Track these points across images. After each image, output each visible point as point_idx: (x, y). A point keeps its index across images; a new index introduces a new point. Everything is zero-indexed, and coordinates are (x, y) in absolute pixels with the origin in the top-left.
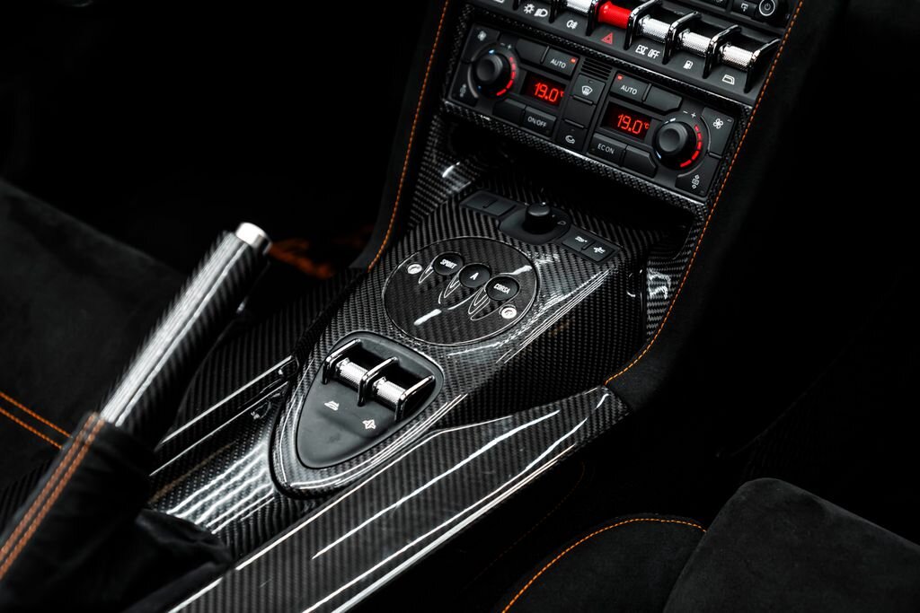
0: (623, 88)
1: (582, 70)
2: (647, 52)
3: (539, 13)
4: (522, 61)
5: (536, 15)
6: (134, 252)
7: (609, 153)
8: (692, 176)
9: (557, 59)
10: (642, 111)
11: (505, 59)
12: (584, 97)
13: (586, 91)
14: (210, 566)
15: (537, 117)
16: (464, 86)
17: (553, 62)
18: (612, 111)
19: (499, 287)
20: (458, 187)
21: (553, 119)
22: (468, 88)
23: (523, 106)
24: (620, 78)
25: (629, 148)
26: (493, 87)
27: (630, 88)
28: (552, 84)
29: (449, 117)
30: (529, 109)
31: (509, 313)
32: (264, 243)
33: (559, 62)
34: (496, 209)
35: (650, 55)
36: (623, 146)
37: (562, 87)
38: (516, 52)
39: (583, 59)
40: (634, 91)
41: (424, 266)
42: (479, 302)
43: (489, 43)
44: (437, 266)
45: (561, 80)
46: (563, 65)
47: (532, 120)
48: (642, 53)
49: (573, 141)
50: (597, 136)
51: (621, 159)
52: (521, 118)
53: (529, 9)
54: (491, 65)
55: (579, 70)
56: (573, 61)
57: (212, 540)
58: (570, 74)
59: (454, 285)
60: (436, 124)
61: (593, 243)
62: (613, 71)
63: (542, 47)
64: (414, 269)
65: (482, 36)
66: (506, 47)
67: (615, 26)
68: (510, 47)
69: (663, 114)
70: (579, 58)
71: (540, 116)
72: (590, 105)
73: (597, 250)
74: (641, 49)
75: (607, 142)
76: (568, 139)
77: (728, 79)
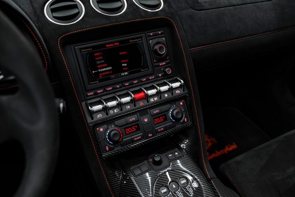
0: (154, 112)
2: (154, 99)
3: (115, 111)
5: (115, 112)
7: (163, 130)
8: (184, 119)
9: (131, 119)
12: (147, 122)
13: (146, 121)
15: (137, 137)
16: (107, 147)
21: (142, 134)
22: (109, 146)
23: (130, 138)
24: (151, 111)
25: (166, 125)
27: (156, 111)
28: (134, 126)
30: (132, 137)
33: (132, 119)
36: (164, 126)
39: (138, 113)
40: (158, 111)
43: (106, 130)
46: (134, 119)
47: (135, 139)
48: (153, 100)
49: (151, 135)
50: (156, 129)
51: (166, 129)
52: (132, 142)
53: (112, 112)
55: (139, 117)
56: (136, 116)
58: (138, 120)
61: (173, 153)
62: (148, 110)
63: (124, 119)
65: (101, 130)
66: (112, 127)
67: (141, 99)
68: (113, 126)
69: (168, 111)
70: (137, 114)
71: (137, 136)
72: (150, 123)
73: (176, 154)
74: (152, 100)
75: (160, 128)
76: (150, 135)
77: (178, 92)
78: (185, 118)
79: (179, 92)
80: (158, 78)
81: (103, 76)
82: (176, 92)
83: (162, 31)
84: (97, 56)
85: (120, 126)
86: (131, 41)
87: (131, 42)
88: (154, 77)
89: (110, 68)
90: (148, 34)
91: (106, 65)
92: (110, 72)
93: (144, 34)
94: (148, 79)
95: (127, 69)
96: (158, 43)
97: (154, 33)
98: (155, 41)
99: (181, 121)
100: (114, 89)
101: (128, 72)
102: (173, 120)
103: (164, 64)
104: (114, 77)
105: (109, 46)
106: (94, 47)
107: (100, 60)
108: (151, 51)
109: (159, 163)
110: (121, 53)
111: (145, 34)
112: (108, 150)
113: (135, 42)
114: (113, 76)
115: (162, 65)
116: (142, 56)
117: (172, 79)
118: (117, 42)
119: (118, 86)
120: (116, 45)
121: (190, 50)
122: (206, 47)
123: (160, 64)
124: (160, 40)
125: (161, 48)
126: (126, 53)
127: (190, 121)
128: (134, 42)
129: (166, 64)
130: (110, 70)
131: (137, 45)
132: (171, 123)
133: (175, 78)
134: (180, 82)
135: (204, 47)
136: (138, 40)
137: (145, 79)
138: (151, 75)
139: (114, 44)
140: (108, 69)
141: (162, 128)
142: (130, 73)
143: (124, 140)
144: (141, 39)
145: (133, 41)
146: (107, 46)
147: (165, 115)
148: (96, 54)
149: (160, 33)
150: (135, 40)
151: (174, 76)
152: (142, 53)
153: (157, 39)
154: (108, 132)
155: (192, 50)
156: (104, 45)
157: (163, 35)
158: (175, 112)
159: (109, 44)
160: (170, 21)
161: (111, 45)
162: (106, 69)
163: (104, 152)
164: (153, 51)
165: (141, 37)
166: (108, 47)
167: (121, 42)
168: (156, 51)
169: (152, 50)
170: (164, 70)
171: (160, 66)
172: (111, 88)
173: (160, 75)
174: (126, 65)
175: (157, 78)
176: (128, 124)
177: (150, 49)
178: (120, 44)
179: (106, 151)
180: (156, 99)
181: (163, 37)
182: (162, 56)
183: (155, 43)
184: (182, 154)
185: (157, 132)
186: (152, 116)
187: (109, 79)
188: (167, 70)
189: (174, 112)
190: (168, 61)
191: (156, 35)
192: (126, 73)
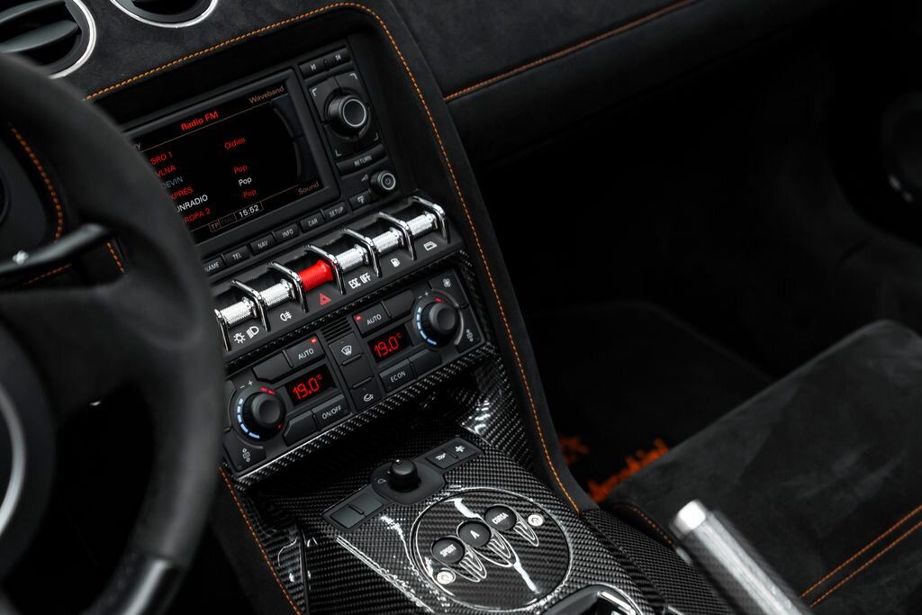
0: (369, 322)
1: (327, 340)
2: (359, 281)
3: (250, 333)
5: (251, 336)
7: (403, 377)
8: (465, 334)
9: (302, 352)
10: (395, 325)
12: (350, 356)
13: (348, 351)
15: (328, 409)
16: (245, 450)
17: (300, 357)
21: (342, 397)
22: (249, 448)
23: (309, 413)
24: (358, 318)
25: (412, 359)
27: (374, 318)
30: (315, 410)
33: (304, 352)
35: (365, 281)
36: (406, 362)
38: (261, 381)
39: (318, 332)
40: (378, 317)
45: (318, 364)
46: (310, 351)
47: (326, 415)
48: (358, 285)
49: (371, 397)
50: (382, 375)
51: (413, 372)
53: (239, 338)
55: (325, 344)
56: (314, 341)
58: (322, 352)
62: (349, 318)
63: (280, 356)
66: (247, 386)
67: (320, 285)
68: (250, 383)
69: (409, 313)
70: (315, 335)
71: (330, 406)
72: (360, 357)
73: (459, 449)
74: (354, 284)
75: (394, 371)
76: (368, 398)
77: (430, 246)
78: (468, 331)
79: (435, 246)
80: (356, 212)
82: (425, 246)
83: (344, 50)
84: (160, 166)
85: (271, 379)
86: (252, 100)
87: (255, 104)
88: (341, 209)
89: (203, 199)
90: (303, 67)
91: (189, 190)
92: (205, 212)
93: (291, 71)
94: (325, 219)
95: (253, 193)
96: (338, 93)
97: (320, 60)
98: (328, 86)
99: (457, 342)
100: (227, 267)
101: (259, 205)
102: (429, 340)
103: (368, 158)
104: (219, 226)
105: (190, 125)
106: (152, 138)
107: (170, 177)
108: (321, 122)
109: (412, 482)
110: (229, 145)
111: (293, 69)
112: (248, 460)
113: (265, 99)
114: (215, 225)
115: (363, 166)
116: (294, 144)
117: (402, 208)
118: (211, 110)
119: (236, 256)
120: (211, 121)
121: (447, 102)
122: (494, 83)
123: (357, 163)
124: (342, 81)
125: (351, 109)
126: (243, 140)
127: (486, 339)
128: (262, 101)
129: (375, 159)
130: (203, 204)
131: (275, 110)
132: (426, 351)
133: (410, 201)
134: (432, 211)
135: (489, 85)
136: (274, 92)
137: (316, 220)
138: (332, 202)
139: (204, 119)
140: (198, 201)
141: (400, 370)
142: (267, 207)
143: (291, 423)
144: (281, 89)
145: (259, 98)
146: (184, 126)
147: (402, 327)
148: (155, 161)
149: (338, 57)
150: (265, 95)
151: (408, 197)
152: (291, 134)
153: (331, 80)
154: (241, 401)
155: (453, 99)
156: (173, 129)
157: (351, 62)
158: (432, 314)
159: (188, 119)
160: (364, 12)
161: (195, 123)
162: (193, 203)
163: (240, 467)
164: (326, 122)
165: (282, 83)
166: (186, 131)
167: (223, 109)
168: (336, 122)
169: (323, 120)
170: (370, 179)
171: (356, 169)
172: (216, 265)
173: (361, 199)
174: (249, 181)
175: (353, 210)
176: (294, 370)
177: (316, 117)
178: (220, 118)
179: (246, 466)
180: (365, 278)
181: (351, 70)
182: (358, 135)
183: (330, 95)
184: (477, 446)
185: (387, 386)
186: (364, 336)
187: (206, 234)
188: (380, 177)
189: (428, 314)
190: (379, 147)
191: (326, 67)
192: (254, 209)
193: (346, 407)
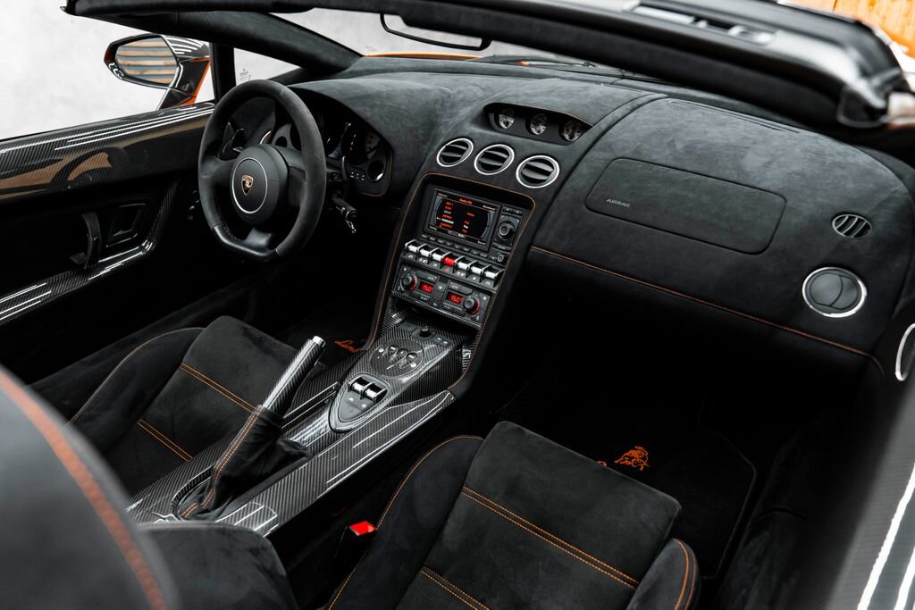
0: (453, 286)
1: (439, 280)
2: (460, 274)
4: (418, 278)
5: (423, 262)
6: (287, 346)
7: (449, 309)
8: (476, 316)
10: (460, 295)
11: (413, 277)
12: (440, 290)
13: (440, 288)
14: (304, 458)
15: (424, 297)
16: (399, 287)
17: (429, 278)
18: (449, 295)
19: (410, 356)
20: (398, 321)
21: (429, 297)
22: (401, 287)
23: (419, 293)
24: (452, 283)
25: (455, 307)
26: (409, 287)
27: (455, 286)
28: (429, 285)
29: (394, 297)
30: (421, 294)
31: (413, 365)
32: (323, 343)
33: (431, 278)
34: (410, 329)
36: (453, 306)
37: (432, 286)
38: (416, 275)
39: (439, 277)
40: (457, 288)
41: (385, 349)
42: (403, 361)
43: (408, 272)
44: (389, 349)
45: (431, 284)
46: (433, 279)
47: (422, 298)
50: (444, 303)
51: (452, 311)
52: (419, 298)
53: (420, 260)
54: (408, 279)
56: (436, 277)
57: (305, 449)
58: (435, 282)
59: (395, 355)
60: (390, 300)
61: (444, 340)
62: (449, 281)
63: (426, 273)
64: (381, 350)
65: (405, 269)
67: (449, 265)
69: (466, 295)
71: (426, 297)
72: (442, 293)
73: (446, 342)
74: (458, 273)
76: (435, 304)
78: (478, 317)
81: (443, 226)
82: (487, 282)
83: (521, 212)
84: (448, 206)
86: (484, 206)
87: (484, 208)
88: (485, 256)
89: (452, 222)
91: (451, 218)
92: (450, 227)
93: (500, 206)
94: (479, 255)
95: (466, 232)
98: (506, 218)
101: (465, 236)
103: (504, 248)
105: (463, 201)
106: (450, 196)
107: (448, 210)
110: (469, 214)
111: (502, 206)
114: (450, 232)
115: (500, 249)
116: (487, 228)
118: (471, 201)
119: (449, 244)
120: (469, 204)
124: (511, 219)
125: (504, 229)
126: (473, 215)
128: (486, 209)
130: (451, 224)
131: (486, 213)
132: (461, 309)
136: (491, 209)
138: (484, 252)
139: (467, 202)
141: (449, 306)
142: (467, 239)
143: (415, 291)
144: (494, 209)
145: (486, 207)
147: (462, 297)
148: (448, 203)
149: (517, 212)
150: (488, 208)
152: (488, 224)
153: (510, 217)
156: (458, 198)
159: (463, 199)
162: (449, 222)
165: (496, 207)
166: (461, 201)
167: (474, 203)
172: (442, 242)
173: (493, 258)
174: (467, 227)
175: (489, 259)
176: (425, 280)
178: (472, 205)
185: (442, 307)
186: (448, 288)
187: (446, 232)
190: (510, 248)
191: (512, 213)
192: (462, 236)
193: (429, 301)
